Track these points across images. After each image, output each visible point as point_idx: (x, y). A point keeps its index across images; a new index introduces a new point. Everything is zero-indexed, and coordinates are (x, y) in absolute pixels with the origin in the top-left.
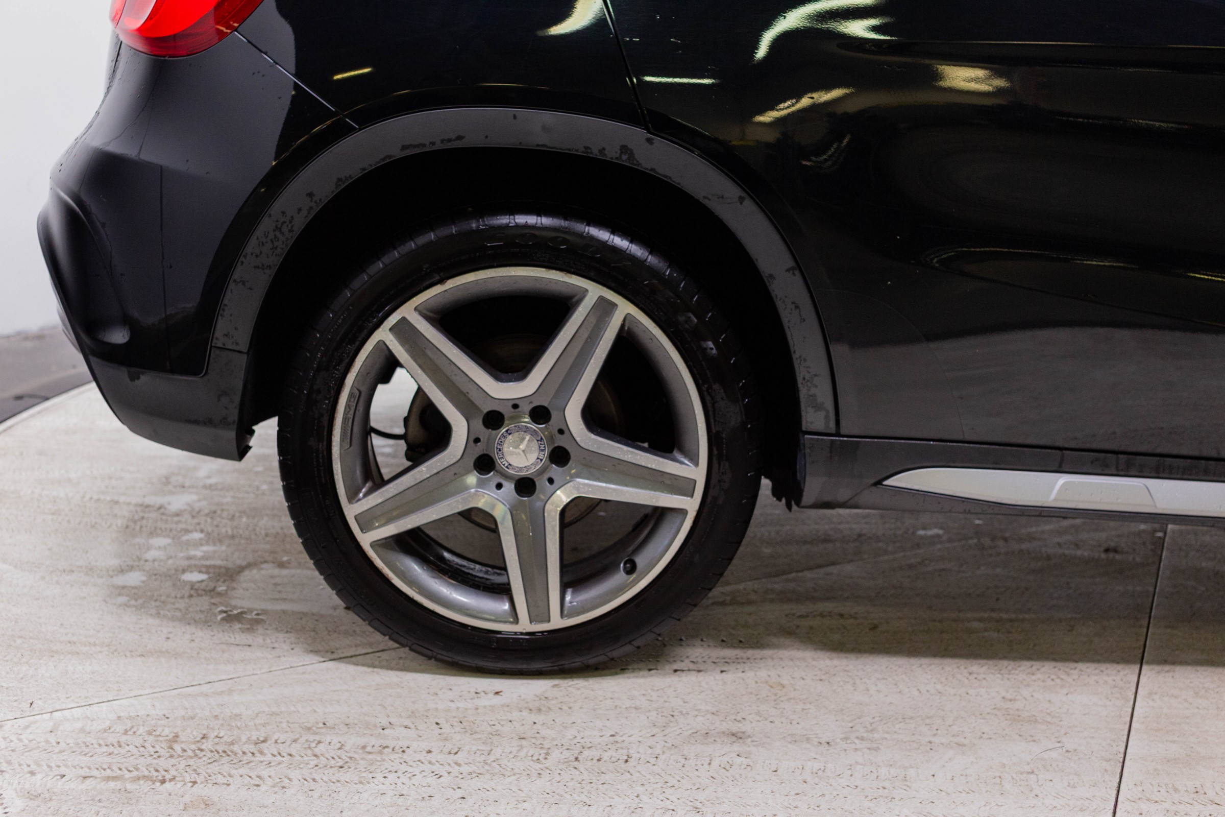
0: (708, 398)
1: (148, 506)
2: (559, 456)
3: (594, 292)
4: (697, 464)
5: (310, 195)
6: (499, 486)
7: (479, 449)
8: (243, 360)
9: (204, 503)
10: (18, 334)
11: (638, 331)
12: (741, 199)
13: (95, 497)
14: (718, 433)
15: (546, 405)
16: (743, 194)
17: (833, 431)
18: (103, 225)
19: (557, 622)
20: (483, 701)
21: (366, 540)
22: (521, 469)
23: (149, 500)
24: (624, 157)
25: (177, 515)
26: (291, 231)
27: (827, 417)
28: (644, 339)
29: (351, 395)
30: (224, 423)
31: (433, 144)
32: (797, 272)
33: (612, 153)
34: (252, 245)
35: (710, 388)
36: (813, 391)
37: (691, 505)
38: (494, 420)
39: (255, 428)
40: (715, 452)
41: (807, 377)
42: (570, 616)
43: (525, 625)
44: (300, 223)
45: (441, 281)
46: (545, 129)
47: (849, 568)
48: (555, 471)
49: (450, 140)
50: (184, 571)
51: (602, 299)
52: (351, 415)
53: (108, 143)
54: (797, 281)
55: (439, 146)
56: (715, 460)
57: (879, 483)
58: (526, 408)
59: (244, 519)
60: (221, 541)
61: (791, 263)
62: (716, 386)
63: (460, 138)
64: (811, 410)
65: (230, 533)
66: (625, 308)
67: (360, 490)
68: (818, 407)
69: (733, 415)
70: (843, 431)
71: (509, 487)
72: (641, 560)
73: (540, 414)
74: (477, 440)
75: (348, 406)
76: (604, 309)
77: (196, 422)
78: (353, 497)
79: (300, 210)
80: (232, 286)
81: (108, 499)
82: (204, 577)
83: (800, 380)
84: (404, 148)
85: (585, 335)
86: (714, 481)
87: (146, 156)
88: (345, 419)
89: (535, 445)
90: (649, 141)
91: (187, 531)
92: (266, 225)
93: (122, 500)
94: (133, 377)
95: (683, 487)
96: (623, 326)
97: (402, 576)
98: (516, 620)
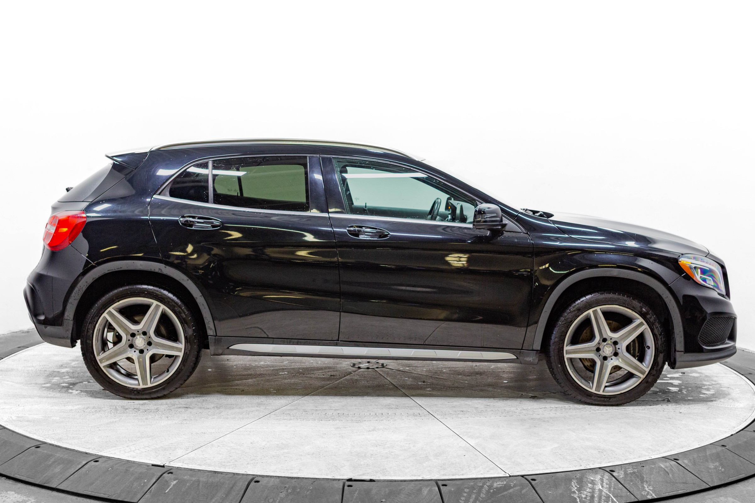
0: (183, 328)
1: (55, 371)
2: (150, 344)
3: (155, 303)
4: (182, 344)
5: (87, 282)
6: (135, 351)
7: (130, 342)
8: (72, 322)
9: (71, 370)
10: (20, 331)
11: (166, 312)
12: (188, 280)
13: (40, 370)
14: (186, 336)
15: (145, 331)
16: (188, 279)
17: (215, 335)
18: (39, 290)
19: (149, 385)
20: (130, 404)
21: (102, 365)
22: (140, 347)
23: (55, 370)
24: (160, 271)
25: (63, 373)
26: (82, 291)
27: (213, 332)
28: (168, 314)
29: (97, 330)
30: (67, 338)
31: (115, 269)
32: (203, 297)
33: (157, 270)
34: (73, 294)
35: (184, 325)
36: (209, 325)
37: (181, 354)
38: (133, 335)
39: (77, 341)
40: (186, 341)
41: (207, 322)
42: (153, 383)
43: (142, 386)
44: (84, 289)
45: (118, 301)
46: (141, 265)
47: (250, 380)
48: (149, 347)
49: (119, 268)
50: (62, 384)
51: (157, 305)
52: (97, 335)
53: (40, 271)
54: (203, 298)
55: (117, 270)
56: (186, 343)
57: (228, 348)
58: (141, 332)
59: (82, 374)
60: (73, 378)
61: (201, 295)
62: (185, 325)
63: (121, 268)
64: (209, 330)
65: (77, 376)
66: (162, 307)
67: (100, 353)
68: (211, 329)
69: (190, 332)
70: (218, 335)
71: (137, 352)
72: (170, 370)
73: (145, 333)
74: (129, 340)
75: (97, 332)
76: (157, 307)
77: (61, 338)
78: (98, 355)
79: (84, 286)
80: (69, 304)
81: (44, 370)
82: (67, 385)
83: (206, 323)
84: (108, 270)
85: (153, 313)
86: (186, 347)
87: (49, 274)
88: (96, 336)
89: (143, 341)
90: (165, 267)
91: (65, 376)
92: (76, 289)
93: (47, 370)
94: (46, 327)
95: (179, 350)
96: (162, 311)
97: (111, 374)
98: (139, 385)
